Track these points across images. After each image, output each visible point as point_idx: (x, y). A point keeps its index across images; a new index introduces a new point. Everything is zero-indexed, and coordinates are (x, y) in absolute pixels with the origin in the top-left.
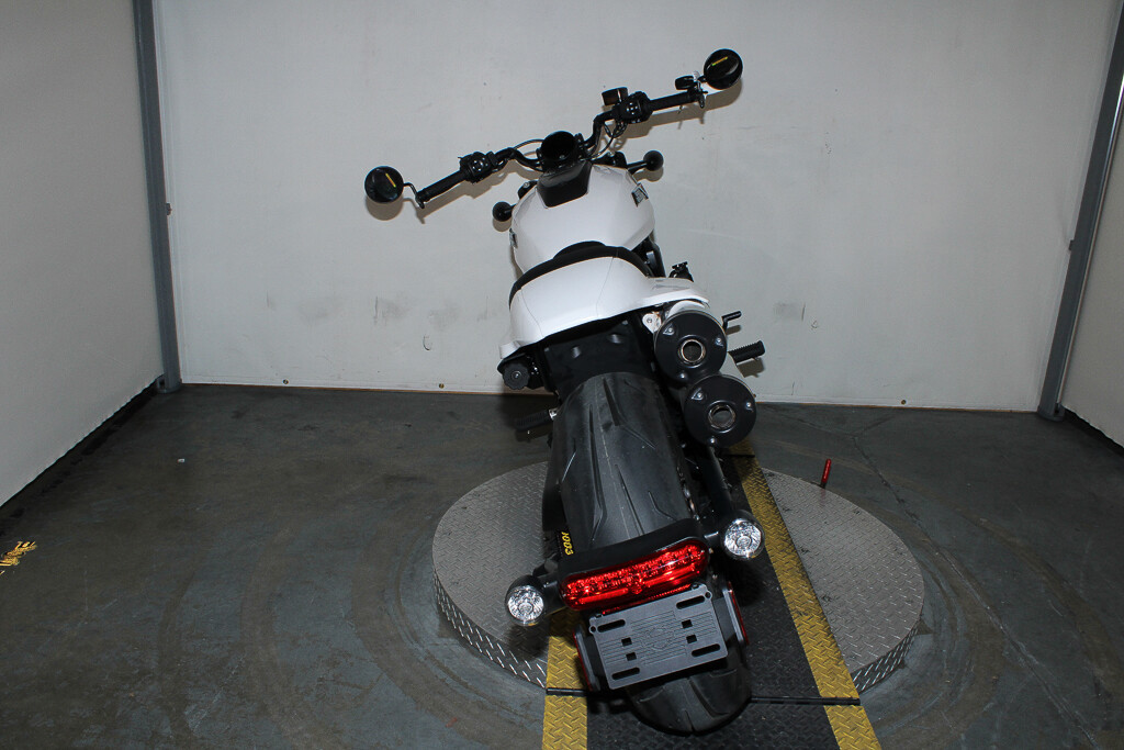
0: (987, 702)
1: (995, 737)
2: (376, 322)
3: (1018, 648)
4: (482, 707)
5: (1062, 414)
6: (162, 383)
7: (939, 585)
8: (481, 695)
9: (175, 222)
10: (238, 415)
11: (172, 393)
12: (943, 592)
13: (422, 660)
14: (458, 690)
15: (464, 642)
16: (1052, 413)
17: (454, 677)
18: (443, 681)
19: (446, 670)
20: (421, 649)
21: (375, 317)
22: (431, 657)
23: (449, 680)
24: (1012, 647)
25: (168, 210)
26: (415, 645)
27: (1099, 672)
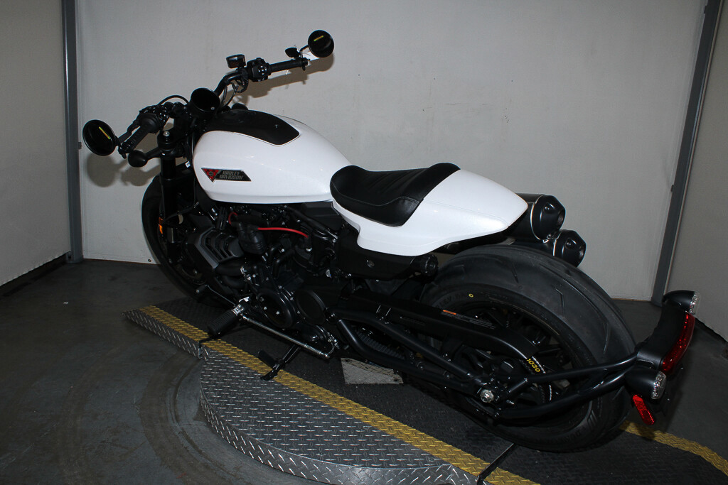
4: (207, 467)
6: (70, 257)
8: (209, 459)
13: (177, 433)
14: (194, 455)
15: (209, 425)
17: (194, 446)
18: (186, 448)
19: (190, 442)
20: (178, 427)
22: (183, 432)
23: (191, 448)
25: (80, 146)
26: (177, 425)
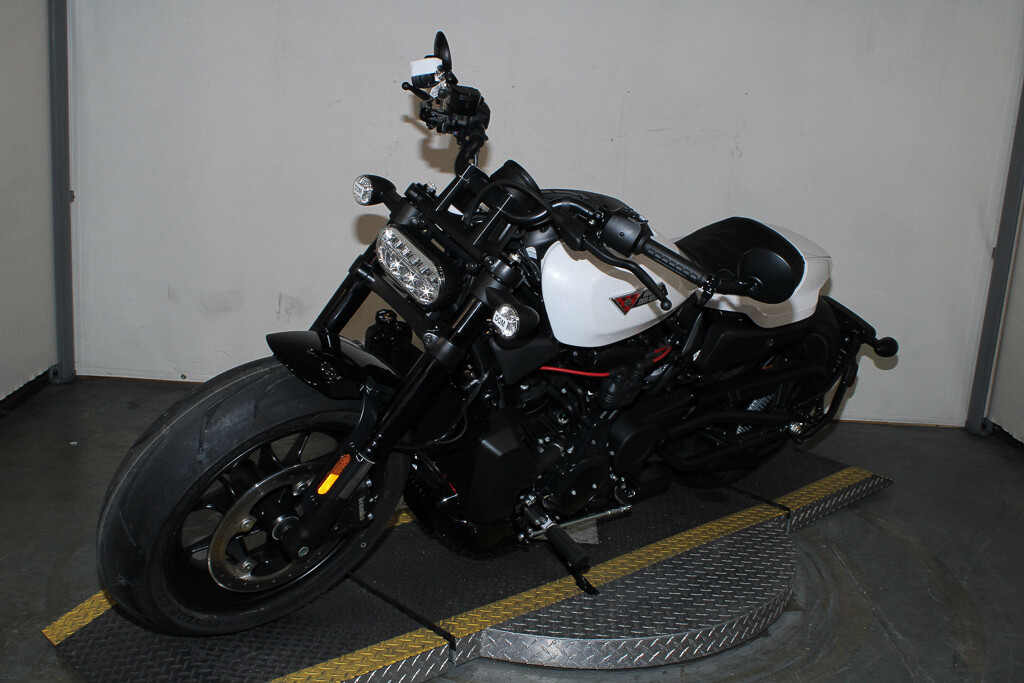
0: (841, 667)
2: (278, 318)
3: (885, 625)
5: (989, 428)
6: (56, 374)
7: (819, 572)
9: (77, 209)
10: (133, 405)
11: (64, 384)
12: (822, 577)
16: (979, 427)
21: (278, 313)
24: (880, 625)
25: (72, 197)
27: (961, 648)
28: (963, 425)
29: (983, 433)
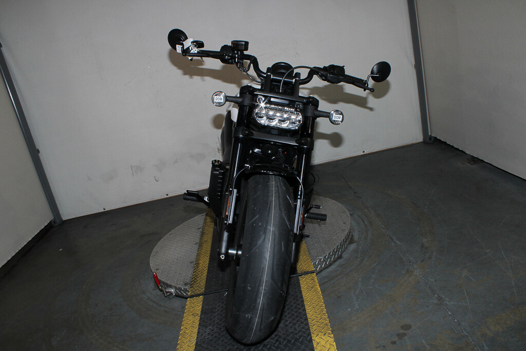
0: (374, 264)
1: (374, 276)
3: (392, 239)
5: (433, 139)
6: (54, 222)
7: (364, 223)
10: (85, 227)
11: (59, 225)
12: (365, 224)
13: (145, 300)
16: (429, 140)
21: (133, 173)
27: (425, 240)
28: (422, 140)
29: (431, 142)
